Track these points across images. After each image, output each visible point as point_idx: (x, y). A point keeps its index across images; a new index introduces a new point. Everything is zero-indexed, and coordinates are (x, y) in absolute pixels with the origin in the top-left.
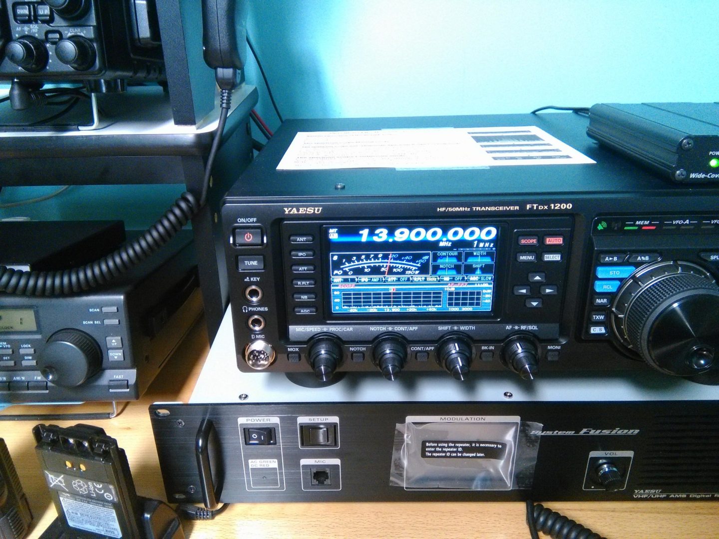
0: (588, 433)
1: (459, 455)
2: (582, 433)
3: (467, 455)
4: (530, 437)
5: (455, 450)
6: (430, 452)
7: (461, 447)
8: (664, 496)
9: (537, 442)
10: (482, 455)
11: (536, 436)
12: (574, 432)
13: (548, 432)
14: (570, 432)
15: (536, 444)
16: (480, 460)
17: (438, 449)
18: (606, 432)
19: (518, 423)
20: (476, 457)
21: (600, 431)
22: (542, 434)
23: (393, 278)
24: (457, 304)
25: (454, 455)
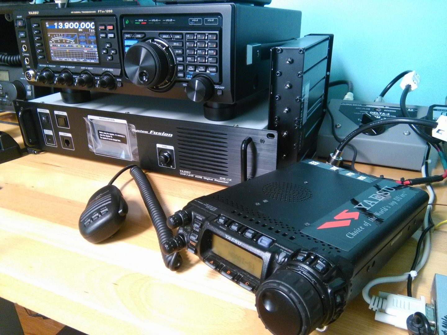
0: (153, 133)
1: (112, 139)
2: (151, 133)
4: (132, 132)
5: (109, 136)
6: (101, 136)
8: (192, 176)
10: (119, 141)
11: (135, 132)
15: (135, 136)
16: (119, 143)
17: (104, 136)
18: (160, 134)
19: (126, 124)
22: (137, 131)
23: (67, 45)
24: (89, 59)
25: (110, 139)
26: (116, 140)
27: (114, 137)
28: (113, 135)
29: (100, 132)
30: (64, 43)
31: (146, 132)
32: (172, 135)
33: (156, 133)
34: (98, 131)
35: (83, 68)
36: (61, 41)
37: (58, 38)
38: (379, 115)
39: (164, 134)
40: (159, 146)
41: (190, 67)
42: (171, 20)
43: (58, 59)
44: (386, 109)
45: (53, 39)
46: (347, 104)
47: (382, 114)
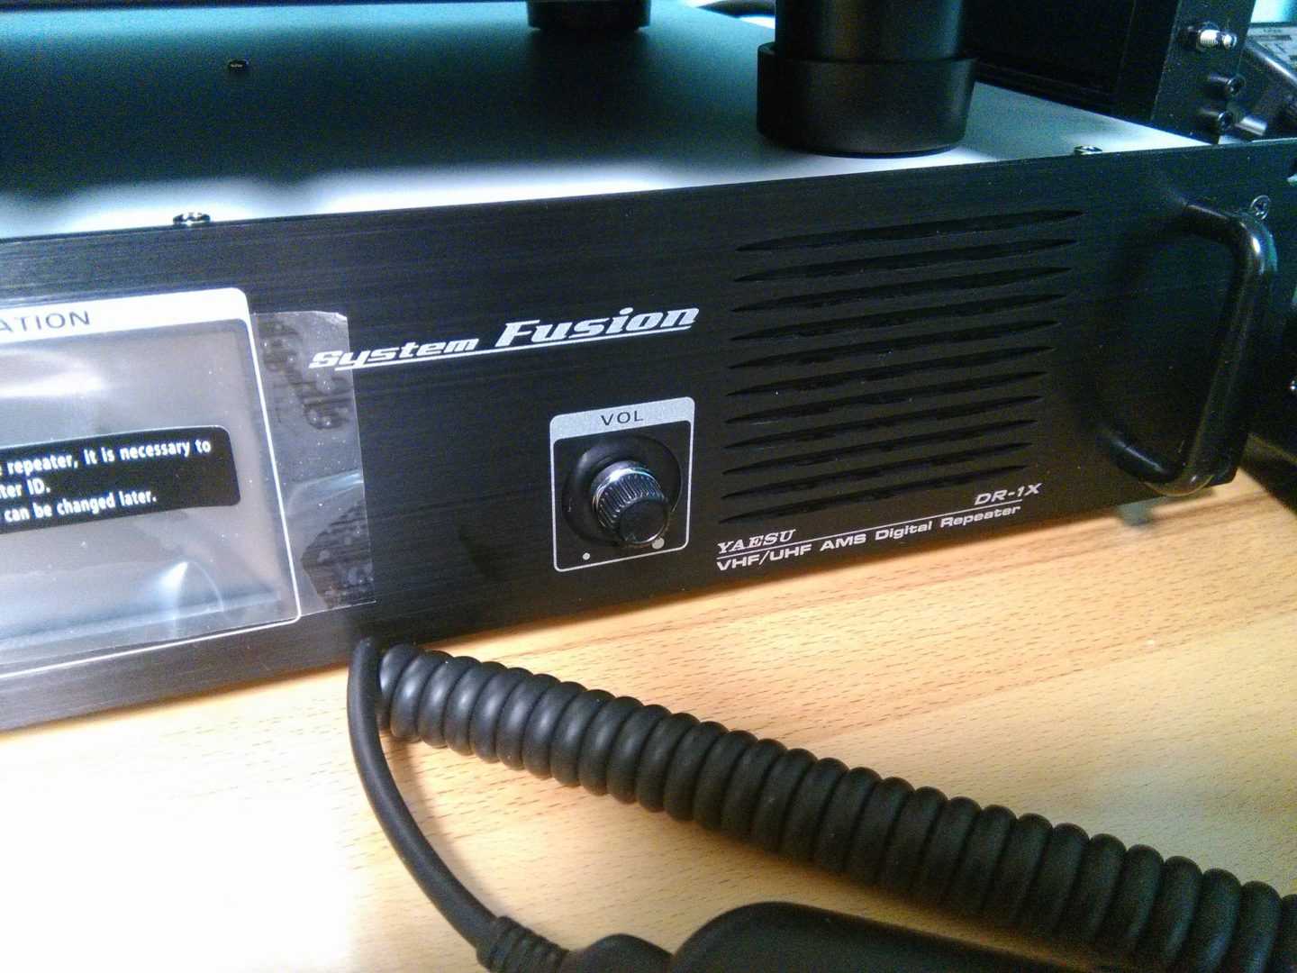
0: (527, 340)
1: (43, 511)
2: (505, 341)
3: (78, 507)
4: (313, 383)
5: (13, 490)
7: (35, 474)
8: (804, 550)
9: (345, 402)
10: (144, 497)
11: (337, 378)
12: (474, 342)
13: (377, 353)
14: (462, 344)
15: (344, 412)
16: (141, 522)
19: (239, 324)
20: (120, 511)
21: (569, 325)
22: (360, 364)
25: (19, 514)
26: (96, 505)
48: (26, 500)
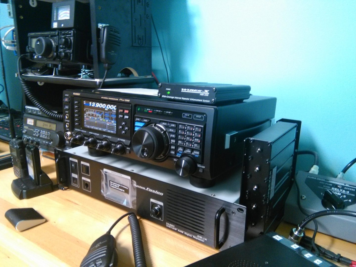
1: (118, 189)
2: (147, 189)
6: (111, 185)
8: (176, 229)
10: (124, 191)
11: (135, 187)
15: (135, 190)
17: (113, 185)
18: (154, 191)
19: (130, 180)
22: (137, 186)
23: (96, 118)
24: (110, 130)
25: (117, 188)
26: (121, 190)
27: (120, 187)
28: (120, 185)
29: (111, 182)
30: (94, 116)
31: (144, 188)
32: (162, 194)
33: (151, 190)
34: (110, 181)
35: (104, 136)
36: (93, 115)
37: (91, 113)
38: (340, 192)
39: (157, 192)
40: (152, 200)
41: (180, 148)
42: (170, 112)
43: (88, 127)
44: (346, 187)
45: (87, 113)
46: (312, 177)
47: (342, 191)
48: (118, 187)
